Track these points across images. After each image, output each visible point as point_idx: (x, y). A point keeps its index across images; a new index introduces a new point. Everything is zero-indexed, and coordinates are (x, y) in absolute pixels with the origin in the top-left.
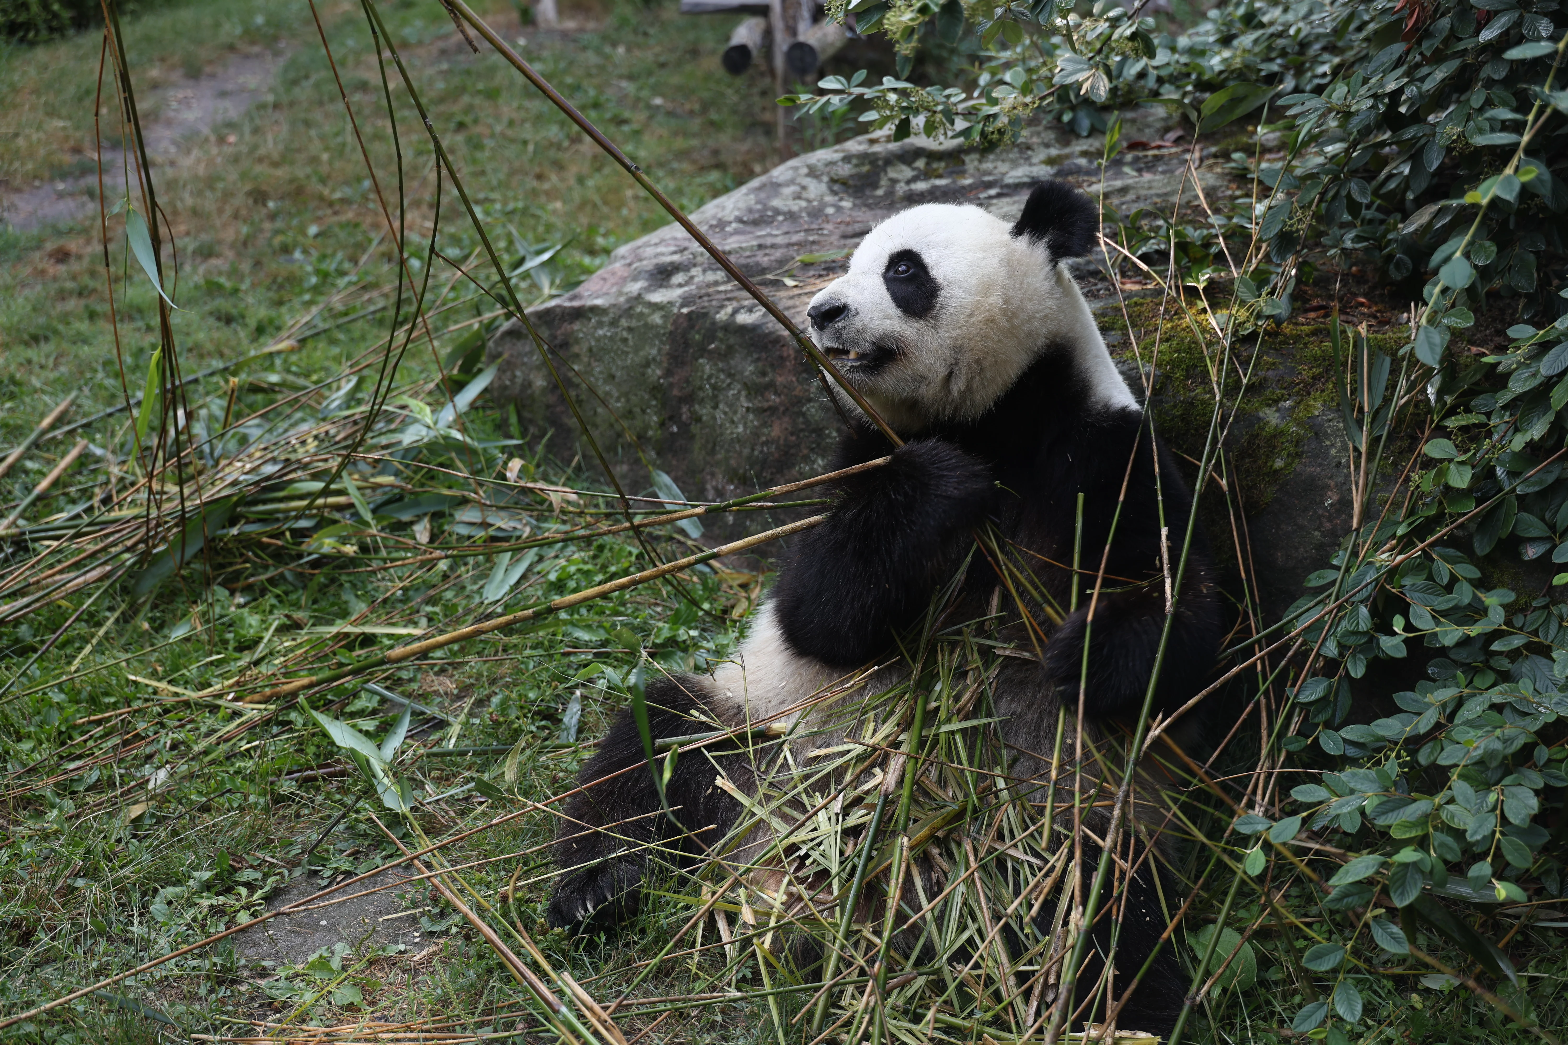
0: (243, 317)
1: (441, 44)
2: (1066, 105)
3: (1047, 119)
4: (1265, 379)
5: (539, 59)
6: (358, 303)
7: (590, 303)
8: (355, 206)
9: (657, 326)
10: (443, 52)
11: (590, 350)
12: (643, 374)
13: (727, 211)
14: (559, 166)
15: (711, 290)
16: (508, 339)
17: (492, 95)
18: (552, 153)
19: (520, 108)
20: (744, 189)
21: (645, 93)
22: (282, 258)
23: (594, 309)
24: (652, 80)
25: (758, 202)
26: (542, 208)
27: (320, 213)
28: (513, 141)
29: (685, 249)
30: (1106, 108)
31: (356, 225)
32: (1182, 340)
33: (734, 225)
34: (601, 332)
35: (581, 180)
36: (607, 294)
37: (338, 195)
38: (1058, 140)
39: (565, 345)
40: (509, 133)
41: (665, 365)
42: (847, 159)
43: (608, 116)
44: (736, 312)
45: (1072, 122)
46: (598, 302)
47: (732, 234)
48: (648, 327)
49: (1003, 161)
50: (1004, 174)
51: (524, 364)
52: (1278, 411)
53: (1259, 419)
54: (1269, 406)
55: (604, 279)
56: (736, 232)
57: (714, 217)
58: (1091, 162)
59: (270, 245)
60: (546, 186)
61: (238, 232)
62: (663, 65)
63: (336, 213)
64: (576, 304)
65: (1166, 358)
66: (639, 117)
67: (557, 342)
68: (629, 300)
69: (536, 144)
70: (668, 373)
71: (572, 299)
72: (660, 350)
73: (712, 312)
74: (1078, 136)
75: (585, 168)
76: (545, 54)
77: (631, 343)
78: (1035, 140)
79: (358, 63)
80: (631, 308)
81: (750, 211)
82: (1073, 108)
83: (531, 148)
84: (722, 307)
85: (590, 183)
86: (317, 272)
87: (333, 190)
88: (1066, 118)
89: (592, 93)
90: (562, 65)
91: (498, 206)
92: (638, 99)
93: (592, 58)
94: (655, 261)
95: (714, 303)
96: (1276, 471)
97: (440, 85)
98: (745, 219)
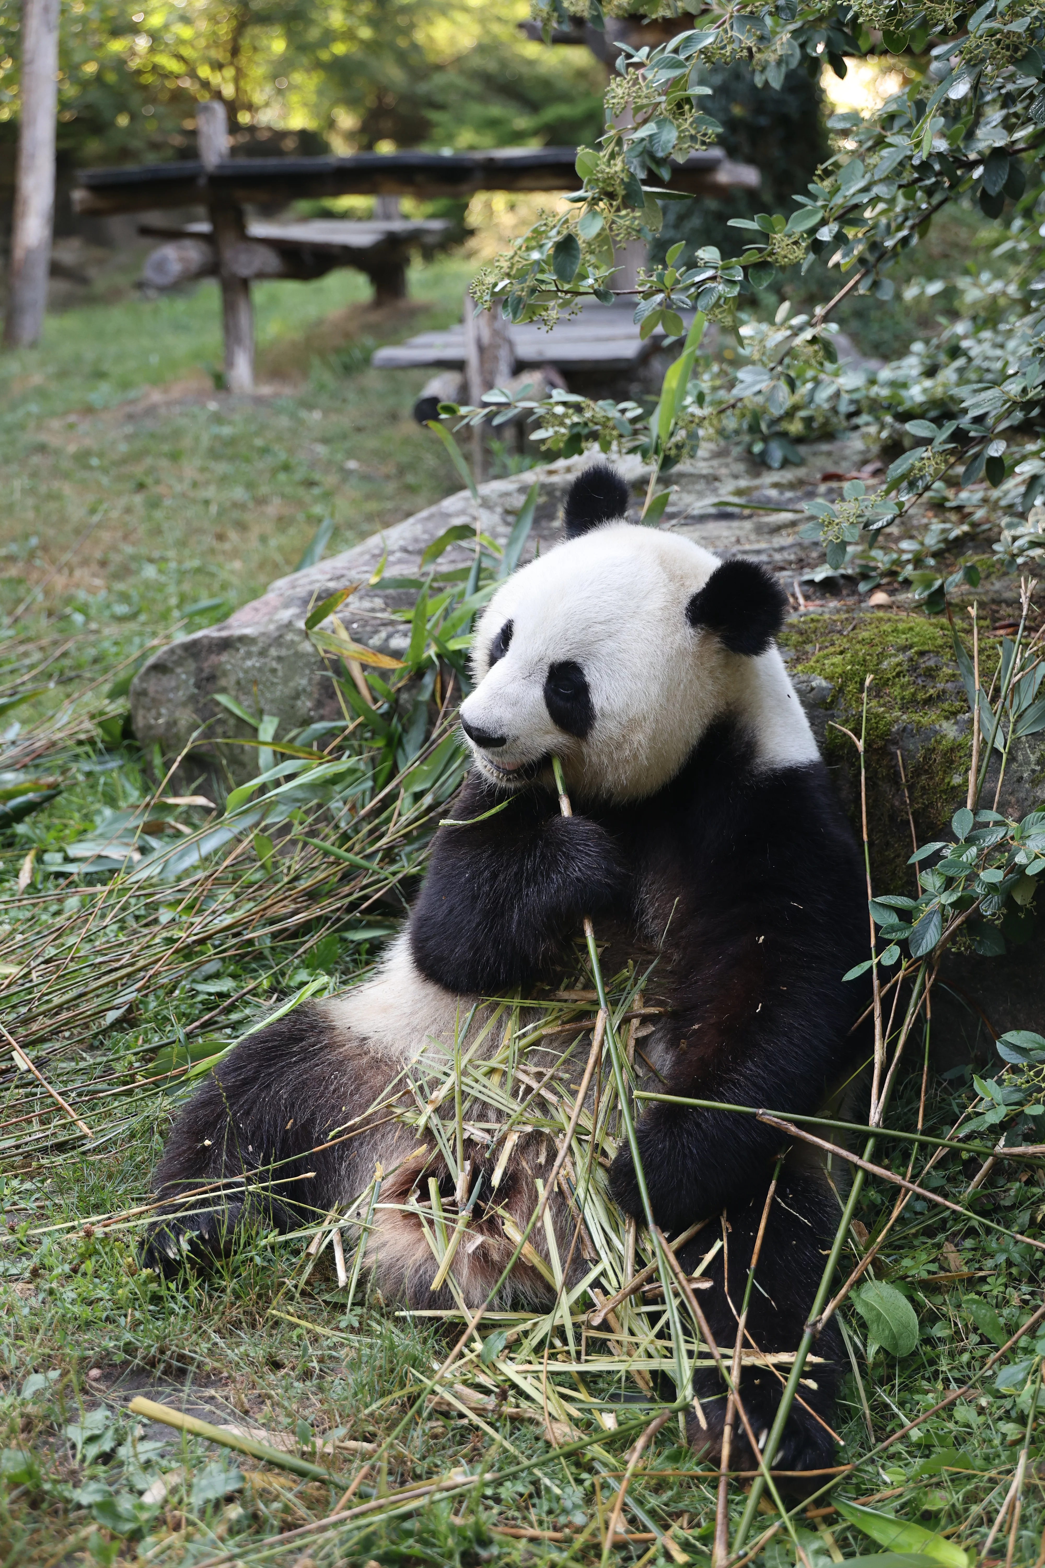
1: (129, 409)
2: (758, 436)
3: (736, 451)
4: (944, 691)
5: (230, 423)
6: (13, 656)
7: (238, 632)
9: (308, 654)
10: (130, 417)
11: (238, 683)
12: (293, 707)
13: (393, 542)
14: (242, 527)
15: (366, 616)
16: (153, 674)
17: (175, 457)
18: (236, 514)
19: (203, 470)
20: (411, 520)
21: (339, 456)
23: (242, 639)
24: (347, 444)
25: (425, 532)
26: (220, 566)
28: (194, 501)
29: (342, 576)
30: (800, 440)
32: (856, 653)
33: (398, 555)
34: (249, 663)
35: (263, 539)
36: (257, 623)
38: (748, 472)
39: (212, 678)
40: (191, 494)
41: (316, 696)
42: (522, 490)
43: (298, 478)
44: (390, 636)
45: (763, 454)
46: (248, 631)
47: (394, 563)
48: (298, 655)
49: (689, 492)
50: (688, 505)
51: (170, 700)
52: (956, 723)
53: (936, 732)
54: (947, 718)
55: (256, 610)
56: (398, 561)
57: (377, 547)
58: (782, 493)
60: (227, 546)
62: (359, 430)
64: (224, 634)
65: (839, 670)
66: (330, 480)
67: (204, 675)
68: (279, 628)
69: (220, 505)
70: (319, 704)
71: (220, 630)
72: (310, 680)
73: (365, 637)
74: (769, 468)
75: (268, 527)
76: (237, 417)
77: (280, 673)
78: (724, 471)
79: (39, 428)
80: (281, 636)
81: (416, 540)
82: (765, 439)
83: (214, 509)
84: (376, 632)
85: (273, 543)
88: (757, 448)
89: (283, 456)
90: (253, 428)
91: (173, 565)
92: (330, 463)
93: (284, 422)
94: (309, 588)
95: (368, 629)
96: (953, 788)
97: (123, 448)
98: (410, 548)
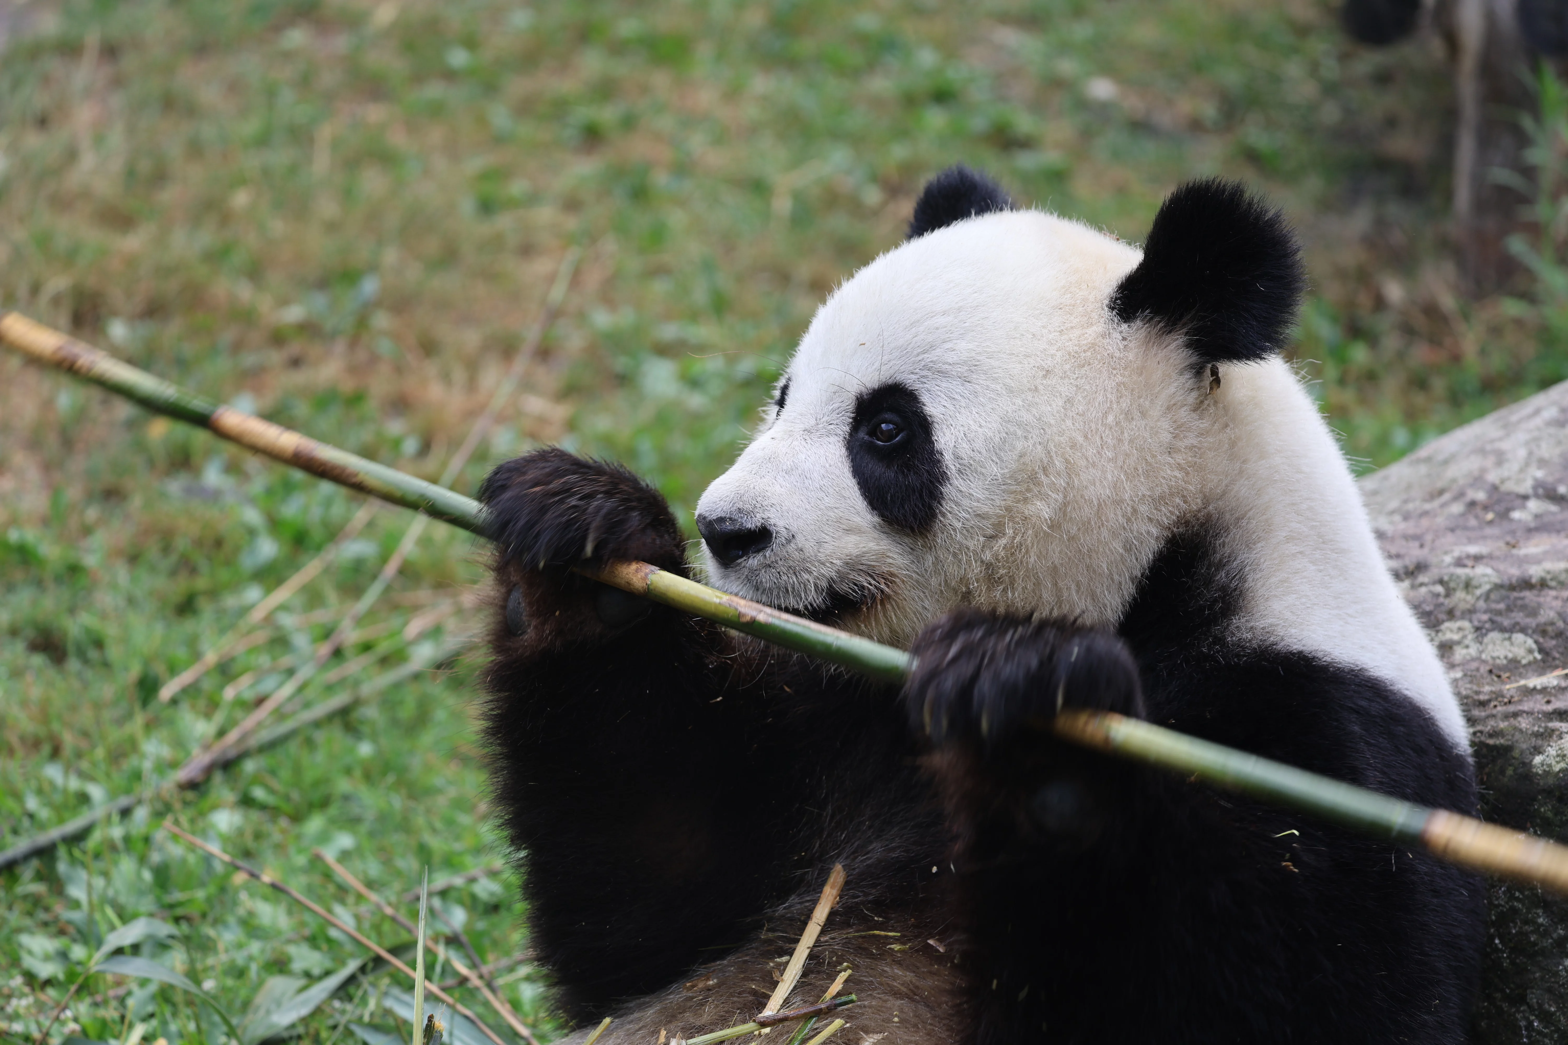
0: (99, 644)
8: (340, 347)
13: (1511, 468)
15: (1510, 688)
17: (665, 52)
21: (1067, 67)
22: (175, 486)
24: (1083, 30)
27: (249, 360)
29: (1420, 567)
31: (355, 399)
33: (1535, 505)
37: (294, 314)
43: (978, 123)
47: (1530, 531)
56: (1541, 526)
57: (1477, 480)
59: (140, 446)
61: (48, 404)
63: (296, 363)
69: (798, 197)
84: (1548, 735)
86: (274, 524)
87: (283, 302)
89: (926, 59)
92: (1050, 82)
95: (1525, 724)
98: (1562, 490)
